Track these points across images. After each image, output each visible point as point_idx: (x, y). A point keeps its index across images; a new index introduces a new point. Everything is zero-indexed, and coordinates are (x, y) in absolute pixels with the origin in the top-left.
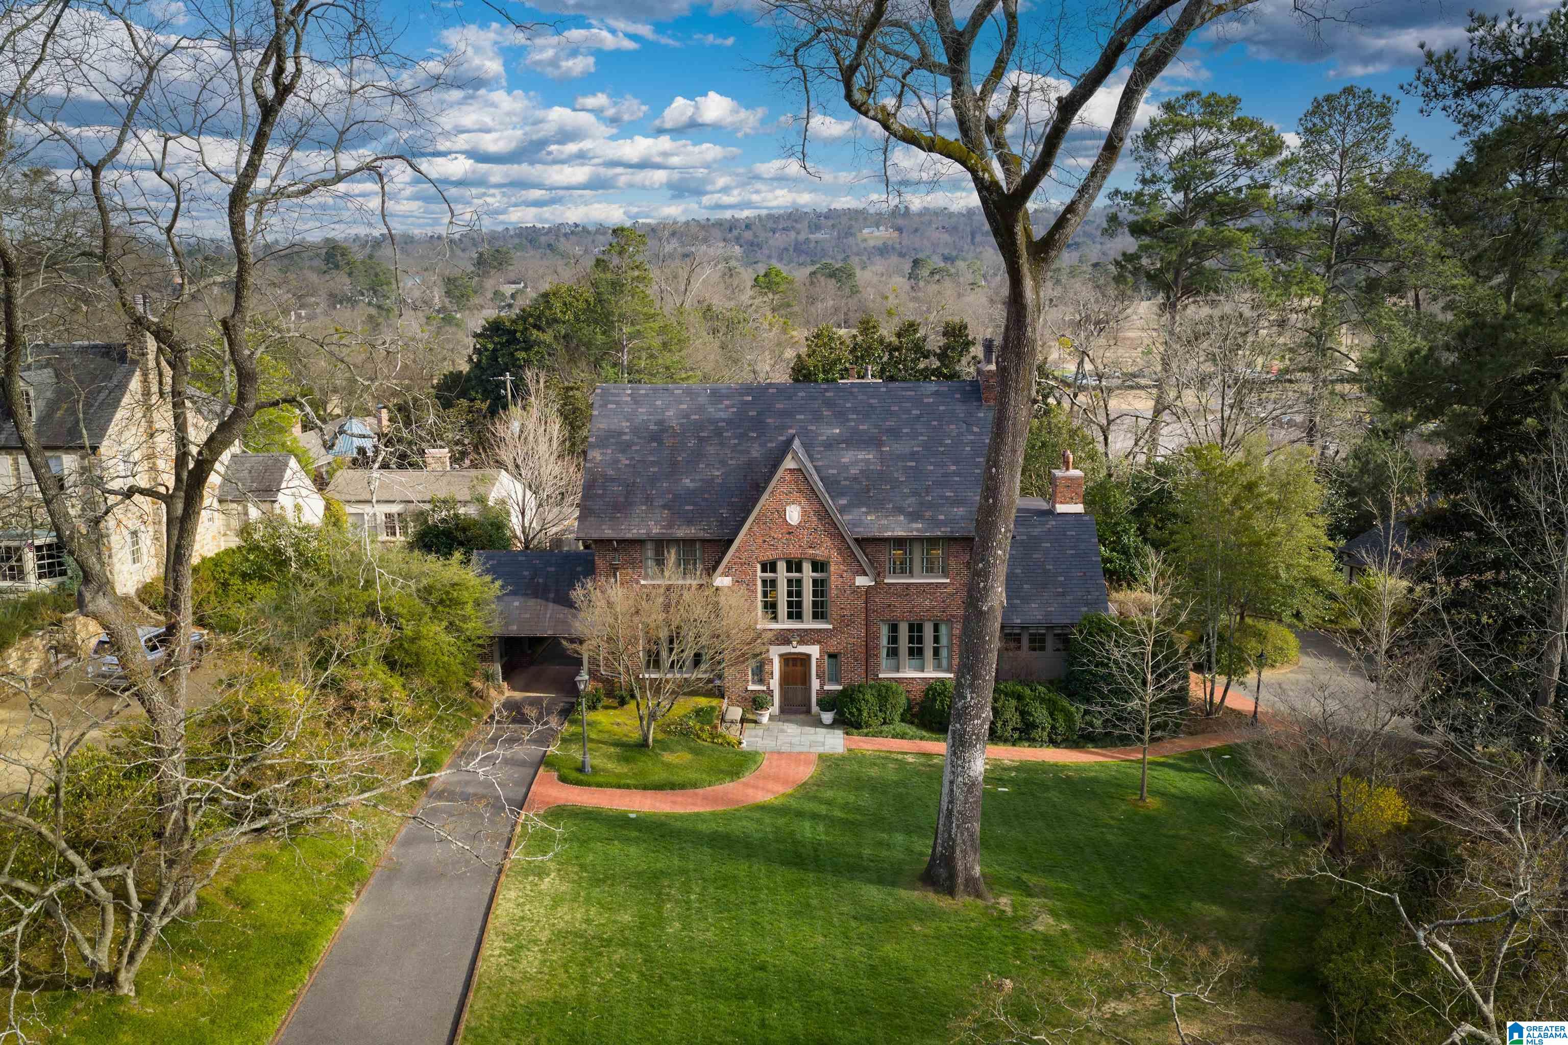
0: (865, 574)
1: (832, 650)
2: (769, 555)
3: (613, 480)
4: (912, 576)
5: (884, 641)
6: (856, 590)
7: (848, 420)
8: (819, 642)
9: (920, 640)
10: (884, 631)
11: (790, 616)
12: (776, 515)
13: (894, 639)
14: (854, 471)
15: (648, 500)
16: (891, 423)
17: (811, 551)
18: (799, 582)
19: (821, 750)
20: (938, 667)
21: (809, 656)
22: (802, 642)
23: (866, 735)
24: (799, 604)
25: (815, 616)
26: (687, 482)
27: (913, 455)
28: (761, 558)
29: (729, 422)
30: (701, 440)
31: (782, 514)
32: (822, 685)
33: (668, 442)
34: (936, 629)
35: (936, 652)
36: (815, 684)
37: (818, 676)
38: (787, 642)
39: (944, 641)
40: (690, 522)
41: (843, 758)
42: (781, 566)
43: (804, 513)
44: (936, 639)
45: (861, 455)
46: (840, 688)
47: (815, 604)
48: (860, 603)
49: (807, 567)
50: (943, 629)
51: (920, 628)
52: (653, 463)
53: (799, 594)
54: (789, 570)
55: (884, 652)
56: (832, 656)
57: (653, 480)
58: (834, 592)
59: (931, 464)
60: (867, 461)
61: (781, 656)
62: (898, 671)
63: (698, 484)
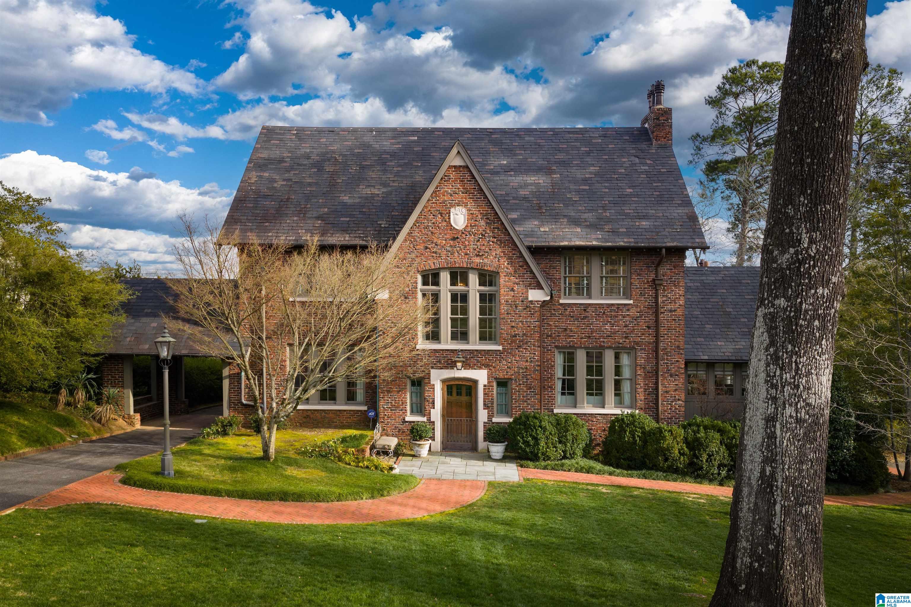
0: (539, 287)
1: (501, 375)
2: (432, 264)
3: (265, 197)
4: (590, 298)
5: (559, 373)
6: (528, 305)
7: (515, 155)
8: (487, 366)
9: (600, 371)
10: (559, 360)
11: (454, 337)
12: (439, 218)
13: (570, 370)
14: (523, 192)
15: (302, 213)
16: (561, 156)
17: (478, 260)
18: (464, 298)
19: (491, 478)
20: (620, 403)
21: (475, 382)
22: (467, 365)
23: (545, 468)
24: (465, 322)
25: (483, 338)
26: (346, 199)
27: (585, 181)
28: (422, 268)
29: (393, 155)
30: (363, 167)
31: (445, 215)
32: (490, 417)
33: (329, 168)
34: (617, 357)
35: (618, 384)
36: (483, 415)
37: (486, 407)
38: (452, 365)
39: (626, 373)
40: (345, 230)
41: (520, 486)
42: (445, 277)
43: (471, 216)
44: (618, 370)
45: (531, 179)
46: (511, 420)
47: (482, 322)
48: (534, 322)
49: (473, 279)
50: (625, 360)
51: (600, 357)
52: (310, 184)
53: (465, 311)
54: (453, 283)
55: (559, 385)
56: (502, 383)
57: (308, 198)
58: (504, 308)
59: (606, 187)
60: (537, 185)
61: (444, 381)
62: (575, 407)
63: (357, 200)
